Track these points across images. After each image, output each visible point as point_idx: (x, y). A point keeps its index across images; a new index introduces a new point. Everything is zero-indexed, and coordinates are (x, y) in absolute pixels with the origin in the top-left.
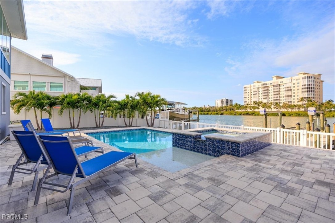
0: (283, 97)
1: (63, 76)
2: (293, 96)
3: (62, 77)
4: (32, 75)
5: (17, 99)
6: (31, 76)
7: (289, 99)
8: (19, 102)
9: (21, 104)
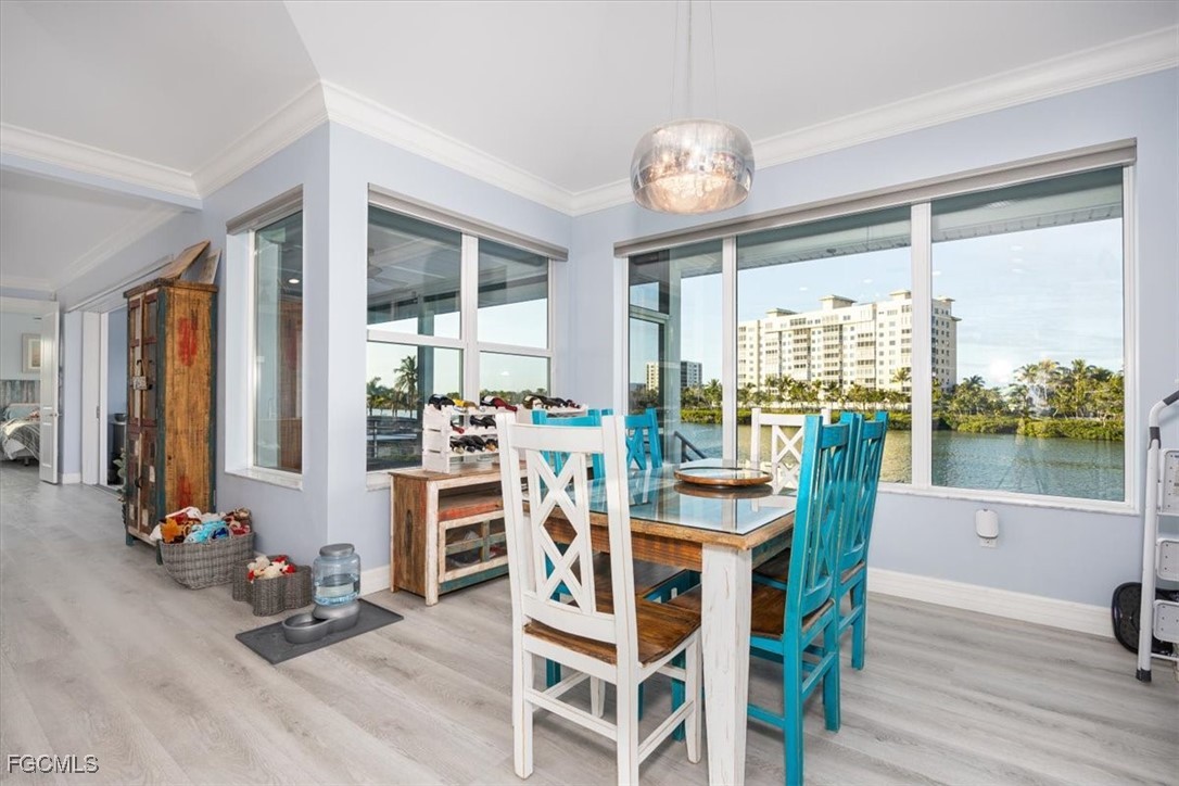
0: (852, 365)
2: (878, 363)
7: (868, 372)
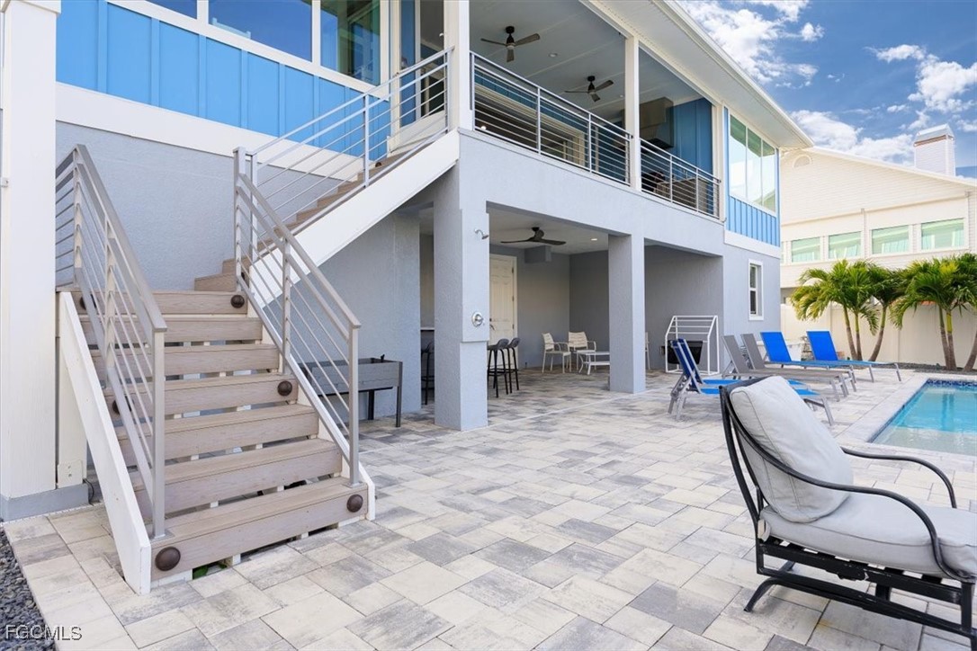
1: (963, 194)
3: (962, 198)
4: (869, 212)
5: (807, 284)
6: (868, 215)
8: (807, 292)
9: (810, 299)
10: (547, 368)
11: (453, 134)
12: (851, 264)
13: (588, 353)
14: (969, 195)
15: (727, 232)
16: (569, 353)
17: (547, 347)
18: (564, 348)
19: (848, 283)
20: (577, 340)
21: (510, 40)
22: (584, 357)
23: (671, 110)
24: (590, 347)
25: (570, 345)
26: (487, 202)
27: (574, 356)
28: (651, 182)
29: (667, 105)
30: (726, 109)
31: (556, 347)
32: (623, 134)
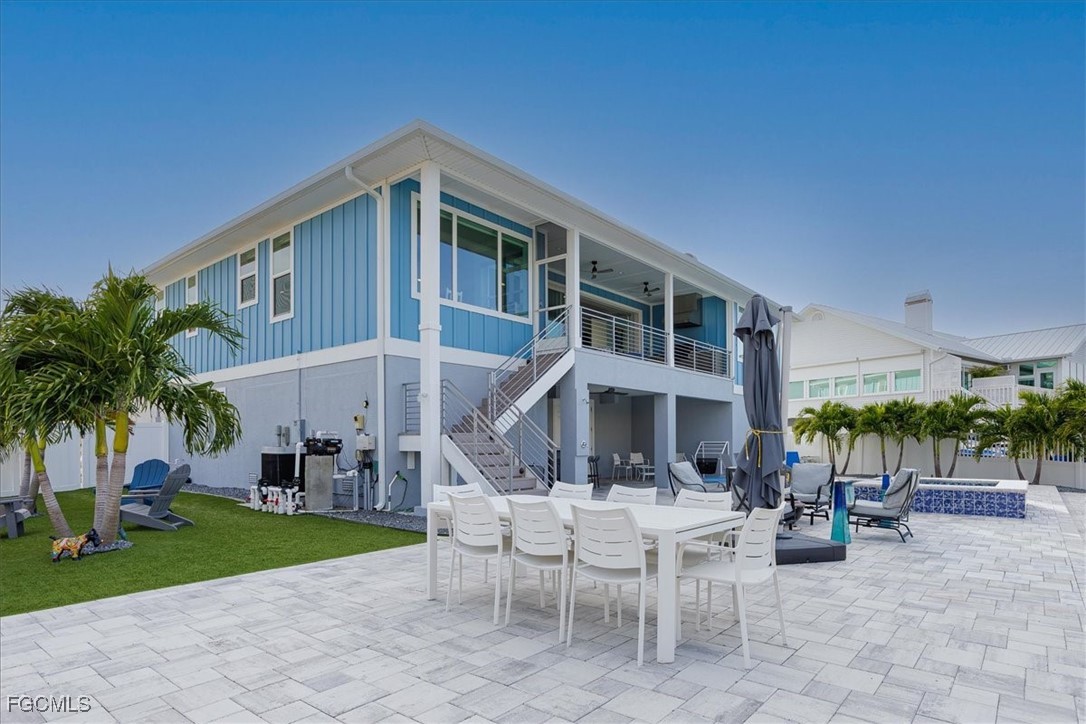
1: (921, 351)
4: (861, 362)
6: (861, 364)
8: (803, 423)
9: (805, 428)
10: (616, 478)
11: (572, 351)
12: (833, 402)
13: (643, 467)
14: (923, 352)
15: (735, 386)
16: (630, 467)
17: (617, 463)
18: (628, 464)
19: (827, 418)
20: (637, 458)
21: (594, 270)
22: (641, 470)
23: (701, 301)
24: (646, 463)
25: (631, 462)
26: (589, 384)
27: (634, 469)
28: (683, 356)
29: (698, 297)
30: (736, 304)
31: (622, 463)
32: (663, 333)
